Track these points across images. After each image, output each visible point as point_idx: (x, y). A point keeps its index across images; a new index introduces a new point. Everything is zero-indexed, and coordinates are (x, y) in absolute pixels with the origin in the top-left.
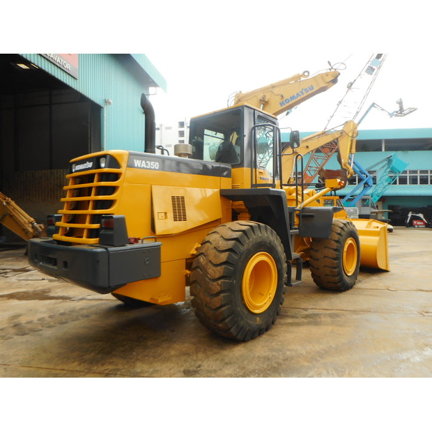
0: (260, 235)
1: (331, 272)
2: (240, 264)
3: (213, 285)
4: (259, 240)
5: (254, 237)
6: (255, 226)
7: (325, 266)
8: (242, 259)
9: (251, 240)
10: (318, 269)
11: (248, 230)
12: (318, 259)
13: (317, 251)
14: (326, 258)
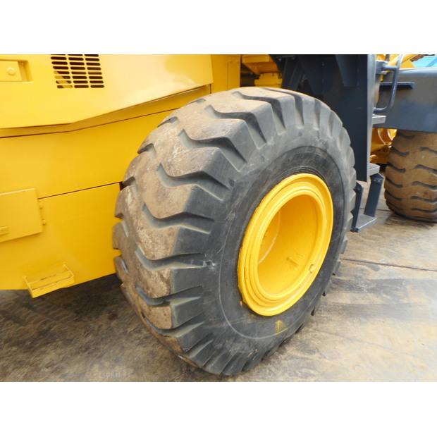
0: (300, 127)
1: (426, 193)
2: (232, 216)
3: (150, 274)
4: (296, 143)
5: (281, 133)
6: (287, 103)
7: (415, 183)
8: (238, 202)
9: (270, 142)
10: (401, 186)
11: (264, 112)
12: (404, 170)
13: (405, 155)
14: (420, 169)
